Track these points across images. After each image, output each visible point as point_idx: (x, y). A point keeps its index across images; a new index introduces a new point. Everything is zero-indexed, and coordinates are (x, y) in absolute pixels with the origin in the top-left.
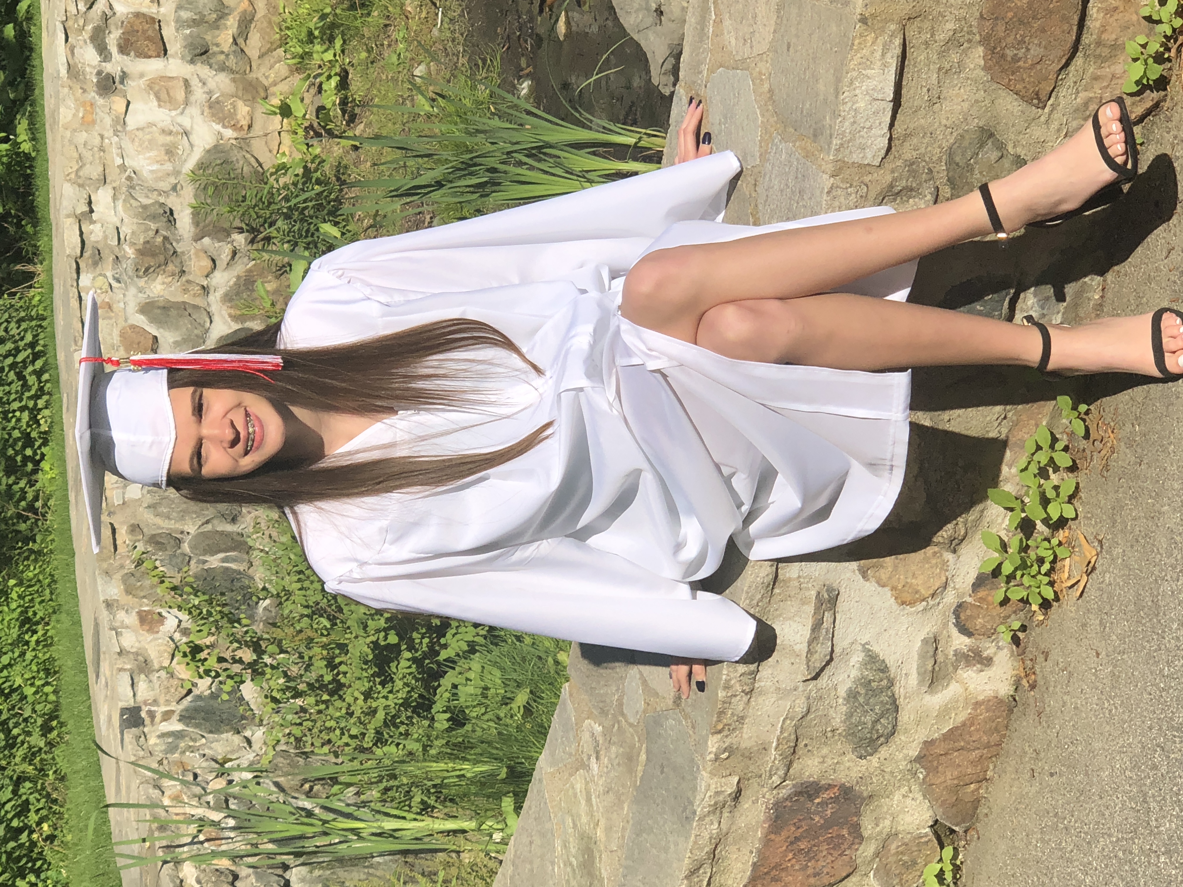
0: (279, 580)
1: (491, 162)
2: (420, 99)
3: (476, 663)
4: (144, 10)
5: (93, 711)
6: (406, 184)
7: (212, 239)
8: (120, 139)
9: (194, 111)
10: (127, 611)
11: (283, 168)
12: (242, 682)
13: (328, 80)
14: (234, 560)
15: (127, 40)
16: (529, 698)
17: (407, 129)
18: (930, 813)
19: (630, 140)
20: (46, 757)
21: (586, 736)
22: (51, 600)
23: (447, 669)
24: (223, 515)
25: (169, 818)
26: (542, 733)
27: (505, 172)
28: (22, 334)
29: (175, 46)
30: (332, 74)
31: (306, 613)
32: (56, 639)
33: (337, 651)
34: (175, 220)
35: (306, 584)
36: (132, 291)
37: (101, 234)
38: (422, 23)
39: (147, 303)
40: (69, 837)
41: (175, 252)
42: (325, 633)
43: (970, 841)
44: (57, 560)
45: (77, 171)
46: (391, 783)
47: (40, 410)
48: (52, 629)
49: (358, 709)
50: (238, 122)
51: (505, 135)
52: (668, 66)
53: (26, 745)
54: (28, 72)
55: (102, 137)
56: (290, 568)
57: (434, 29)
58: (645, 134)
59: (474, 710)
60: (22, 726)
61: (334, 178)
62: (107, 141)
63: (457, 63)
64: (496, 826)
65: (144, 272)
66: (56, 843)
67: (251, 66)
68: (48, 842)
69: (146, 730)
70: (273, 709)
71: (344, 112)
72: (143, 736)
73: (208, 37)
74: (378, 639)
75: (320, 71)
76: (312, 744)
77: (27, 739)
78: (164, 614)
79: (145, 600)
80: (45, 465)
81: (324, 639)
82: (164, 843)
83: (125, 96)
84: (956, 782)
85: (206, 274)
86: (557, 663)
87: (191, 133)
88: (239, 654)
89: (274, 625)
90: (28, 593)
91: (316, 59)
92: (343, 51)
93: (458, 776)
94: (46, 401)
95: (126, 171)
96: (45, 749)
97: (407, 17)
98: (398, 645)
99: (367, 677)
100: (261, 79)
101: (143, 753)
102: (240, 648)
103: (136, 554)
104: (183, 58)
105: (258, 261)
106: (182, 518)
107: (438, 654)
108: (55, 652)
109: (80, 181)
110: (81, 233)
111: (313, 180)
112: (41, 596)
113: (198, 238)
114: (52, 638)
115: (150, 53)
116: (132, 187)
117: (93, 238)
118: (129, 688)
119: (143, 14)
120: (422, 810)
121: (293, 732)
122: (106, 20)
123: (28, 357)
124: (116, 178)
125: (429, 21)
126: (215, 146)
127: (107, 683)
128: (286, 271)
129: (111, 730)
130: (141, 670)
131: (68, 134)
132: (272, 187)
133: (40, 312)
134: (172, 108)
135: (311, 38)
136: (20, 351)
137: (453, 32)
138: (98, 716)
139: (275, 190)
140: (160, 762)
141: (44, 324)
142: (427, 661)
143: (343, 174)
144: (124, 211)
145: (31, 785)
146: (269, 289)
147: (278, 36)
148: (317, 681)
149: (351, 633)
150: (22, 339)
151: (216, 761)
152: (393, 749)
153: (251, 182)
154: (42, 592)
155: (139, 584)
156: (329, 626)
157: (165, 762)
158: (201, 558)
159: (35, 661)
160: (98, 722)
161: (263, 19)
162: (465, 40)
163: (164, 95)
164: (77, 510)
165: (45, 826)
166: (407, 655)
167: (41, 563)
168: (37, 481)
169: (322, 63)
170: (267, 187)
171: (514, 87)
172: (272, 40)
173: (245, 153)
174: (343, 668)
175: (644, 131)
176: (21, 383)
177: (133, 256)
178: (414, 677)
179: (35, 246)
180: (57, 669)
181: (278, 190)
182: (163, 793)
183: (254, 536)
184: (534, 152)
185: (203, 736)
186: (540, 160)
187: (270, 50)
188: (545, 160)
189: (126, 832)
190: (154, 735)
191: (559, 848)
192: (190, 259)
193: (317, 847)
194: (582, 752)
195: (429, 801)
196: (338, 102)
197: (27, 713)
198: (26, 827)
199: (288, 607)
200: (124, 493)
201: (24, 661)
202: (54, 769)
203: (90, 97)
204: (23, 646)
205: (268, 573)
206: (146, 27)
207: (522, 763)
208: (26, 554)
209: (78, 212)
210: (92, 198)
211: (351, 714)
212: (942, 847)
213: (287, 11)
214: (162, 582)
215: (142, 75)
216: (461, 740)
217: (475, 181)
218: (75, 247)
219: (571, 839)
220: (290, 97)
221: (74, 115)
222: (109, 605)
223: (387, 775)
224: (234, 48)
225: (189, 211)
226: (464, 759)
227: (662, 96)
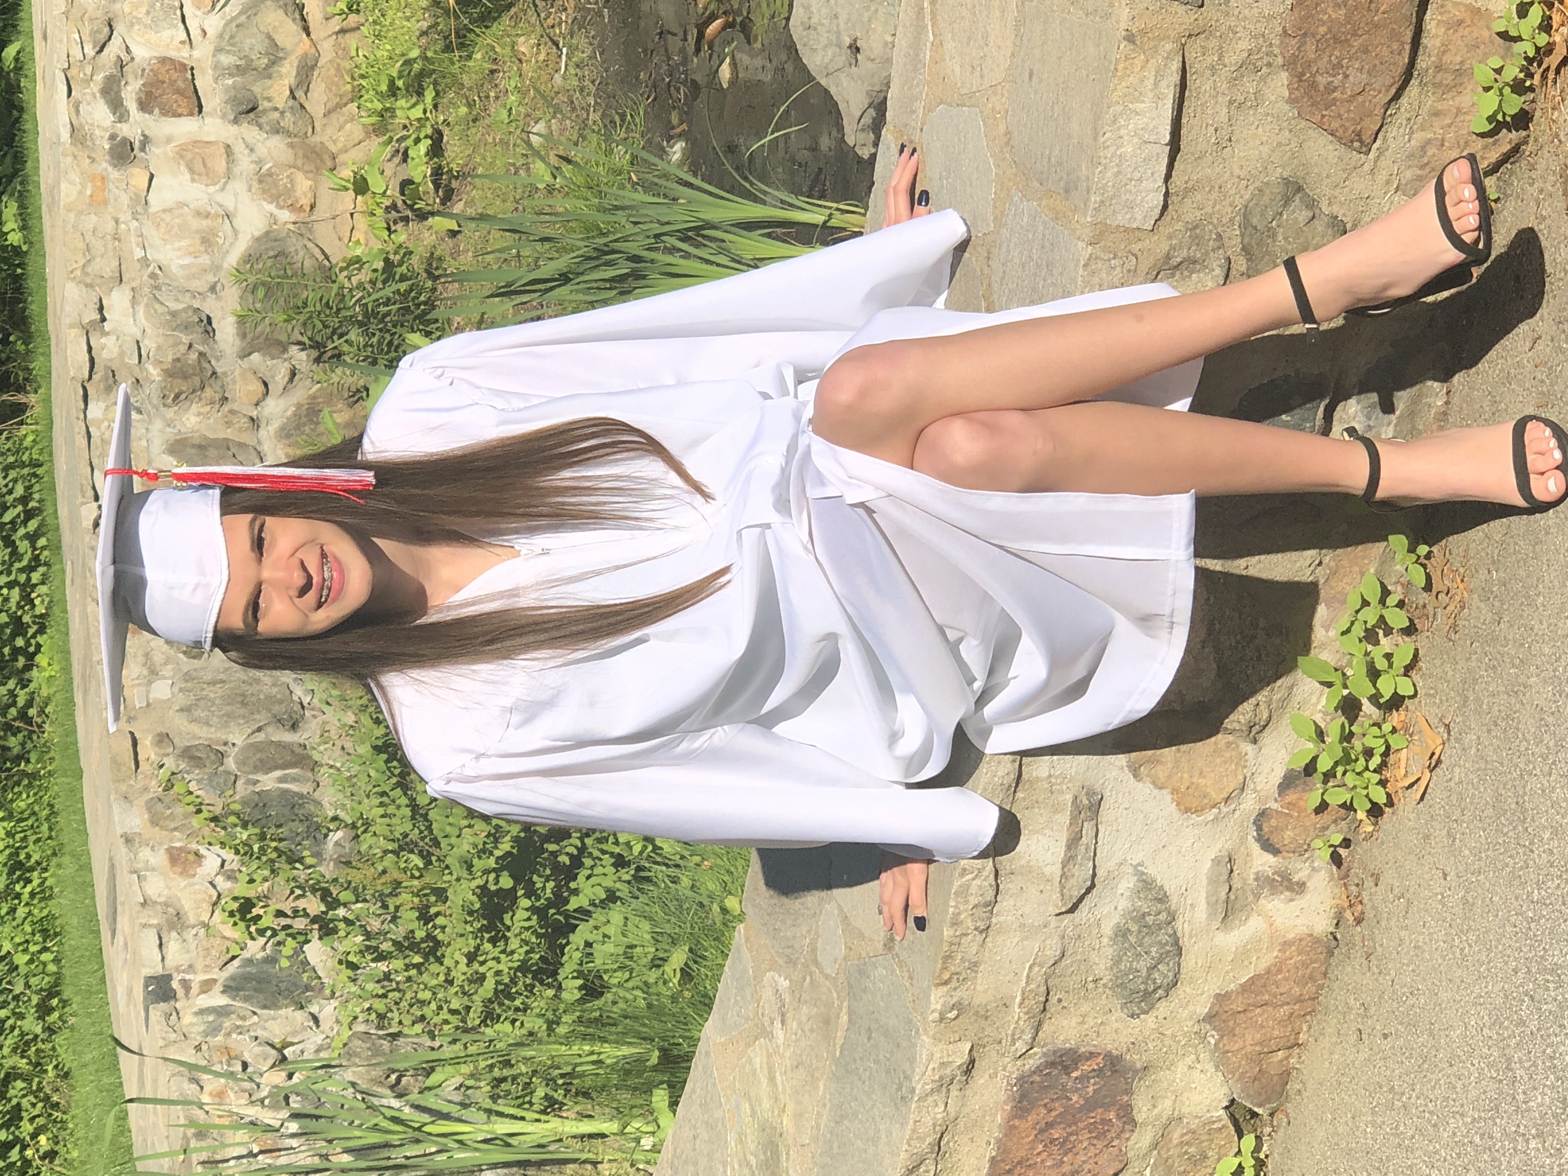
0: (355, 805)
1: (633, 248)
2: (539, 167)
3: (616, 914)
4: (172, 54)
5: (108, 982)
6: (521, 278)
7: (264, 355)
8: (141, 224)
9: (238, 186)
10: (153, 848)
11: (357, 262)
12: (307, 941)
13: (416, 144)
14: (295, 780)
15: (149, 94)
16: (688, 958)
17: (521, 208)
18: (1225, 1090)
19: (816, 217)
20: (43, 1047)
21: (768, 994)
22: (50, 838)
23: (577, 922)
24: (279, 720)
25: (210, 1121)
26: (705, 1005)
27: (652, 261)
28: (11, 485)
29: (213, 100)
30: (422, 136)
31: (390, 848)
32: (56, 890)
33: (433, 899)
34: (214, 330)
35: (391, 809)
36: (158, 425)
37: (116, 350)
38: (540, 68)
39: (177, 441)
40: (75, 1154)
41: (214, 373)
42: (417, 874)
43: (1278, 1126)
44: (57, 786)
45: (84, 266)
46: (506, 1072)
47: (35, 585)
48: (51, 876)
49: (458, 976)
50: (297, 201)
51: (651, 212)
52: (867, 120)
53: (17, 1032)
54: (17, 138)
55: (117, 221)
56: (370, 787)
57: (556, 76)
58: (838, 209)
59: (616, 974)
60: (11, 1006)
61: (425, 275)
62: (123, 226)
63: (588, 119)
64: (645, 1129)
65: (174, 400)
66: (57, 1162)
67: (313, 128)
68: (47, 1161)
69: (178, 1005)
70: (349, 977)
71: (437, 186)
72: (174, 1014)
73: (257, 89)
74: (487, 882)
75: (405, 133)
76: (400, 1023)
77: (19, 1023)
78: (203, 851)
79: (176, 833)
80: (41, 659)
81: (416, 882)
82: (204, 1156)
83: (147, 167)
84: (1258, 1048)
85: (254, 402)
86: (724, 911)
87: (234, 216)
88: (301, 904)
89: (348, 863)
90: (19, 829)
91: (400, 118)
92: (435, 106)
93: (593, 1063)
94: (43, 575)
95: (148, 266)
96: (42, 1036)
97: (520, 61)
98: (514, 890)
99: (472, 932)
100: (327, 144)
101: (174, 1035)
102: (303, 896)
103: (164, 773)
104: (224, 116)
105: (325, 385)
106: (226, 725)
107: (567, 901)
108: (53, 907)
109: (88, 280)
110: (90, 349)
111: (397, 277)
112: (36, 833)
113: (245, 354)
114: (51, 888)
115: (180, 111)
116: (158, 288)
117: (105, 354)
118: (157, 950)
119: (171, 59)
120: (547, 1107)
121: (374, 1006)
122: (122, 67)
123: (18, 515)
124: (135, 276)
125: (549, 66)
126: (267, 233)
127: (126, 944)
128: (361, 398)
129: (131, 1007)
130: (172, 926)
131: (72, 217)
132: (343, 287)
133: (35, 457)
134: (209, 182)
135: (393, 92)
136: (8, 508)
137: (582, 79)
138: (114, 988)
139: (346, 291)
140: (198, 1048)
141: (40, 471)
142: (552, 911)
143: (437, 268)
144: (146, 318)
145: (24, 1085)
146: (339, 421)
147: (349, 87)
148: (406, 938)
149: (451, 873)
150: (10, 492)
151: (273, 1046)
152: (507, 1027)
153: (314, 280)
154: (38, 827)
155: (168, 812)
156: (421, 865)
157: (204, 1047)
158: (250, 777)
159: (29, 919)
160: (115, 997)
161: (329, 65)
162: (597, 89)
163: (198, 166)
164: (85, 715)
165: (43, 1139)
166: (525, 903)
167: (36, 790)
168: (31, 681)
169: (407, 122)
170: (335, 287)
171: (663, 149)
172: (341, 92)
173: (306, 242)
174: (440, 921)
175: (834, 205)
176: (9, 550)
177: (158, 379)
178: (535, 932)
179: (28, 369)
180: (58, 930)
181: (351, 290)
182: (202, 1088)
183: (322, 748)
184: (690, 234)
185: (255, 1013)
186: (698, 246)
187: (339, 106)
188: (705, 246)
189: (153, 1144)
190: (190, 1011)
191: (733, 1143)
192: (234, 382)
193: (407, 1158)
194: (763, 1015)
195: (556, 1096)
196: (429, 174)
197: (18, 988)
198: (17, 1140)
199: (367, 841)
200: (148, 692)
201: (14, 919)
202: (55, 1063)
203: (100, 169)
204: (13, 899)
205: (340, 796)
206: (175, 76)
207: (680, 1044)
208: (16, 778)
209: (86, 320)
210: (104, 302)
211: (451, 982)
212: (1240, 1135)
213: (360, 54)
214: (199, 811)
215: (169, 140)
216: (597, 1014)
217: (611, 273)
218: (81, 367)
219: (748, 1131)
220: (366, 167)
221: (80, 193)
222: (128, 840)
223: (500, 1062)
224: (291, 102)
225: (232, 319)
226: (603, 1040)
227: (859, 160)
